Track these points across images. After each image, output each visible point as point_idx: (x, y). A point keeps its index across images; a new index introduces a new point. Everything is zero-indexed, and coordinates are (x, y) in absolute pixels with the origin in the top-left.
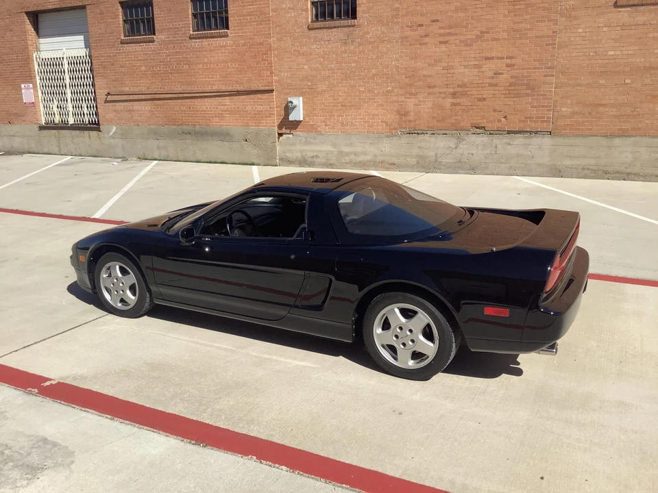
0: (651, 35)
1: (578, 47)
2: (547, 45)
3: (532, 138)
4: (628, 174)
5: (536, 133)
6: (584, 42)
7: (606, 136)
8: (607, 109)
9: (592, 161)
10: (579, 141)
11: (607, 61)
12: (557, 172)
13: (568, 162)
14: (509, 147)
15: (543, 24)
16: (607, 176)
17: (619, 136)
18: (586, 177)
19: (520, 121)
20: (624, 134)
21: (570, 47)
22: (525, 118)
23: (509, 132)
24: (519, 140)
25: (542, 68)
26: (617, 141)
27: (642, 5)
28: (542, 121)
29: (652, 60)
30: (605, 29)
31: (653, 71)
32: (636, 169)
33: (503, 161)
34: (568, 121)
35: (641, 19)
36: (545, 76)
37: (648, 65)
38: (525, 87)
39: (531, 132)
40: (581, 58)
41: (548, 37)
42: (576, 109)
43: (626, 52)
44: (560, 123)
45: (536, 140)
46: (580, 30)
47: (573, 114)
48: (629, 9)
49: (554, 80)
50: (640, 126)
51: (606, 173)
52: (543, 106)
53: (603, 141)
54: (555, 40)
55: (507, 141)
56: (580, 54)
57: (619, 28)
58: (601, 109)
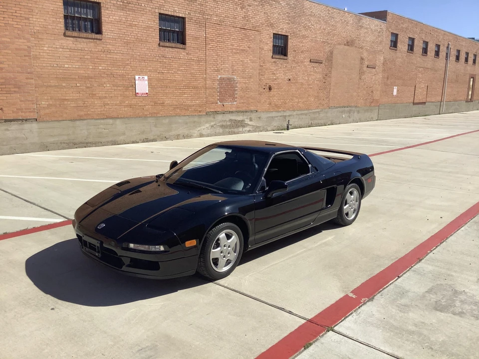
0: (86, 57)
1: (46, 60)
2: (25, 56)
3: (24, 124)
4: (87, 143)
5: (26, 120)
6: (49, 57)
7: (71, 120)
8: (69, 103)
9: (66, 138)
10: (56, 124)
11: (65, 71)
12: (45, 148)
13: (52, 140)
14: (8, 132)
15: (20, 41)
16: (76, 146)
17: (79, 120)
18: (64, 148)
19: (13, 112)
20: (81, 119)
21: (41, 59)
22: (17, 109)
23: (6, 121)
24: (14, 126)
25: (23, 73)
26: (78, 123)
27: (79, 38)
28: (29, 112)
29: (89, 72)
30: (61, 50)
31: (90, 80)
32: (90, 140)
33: (5, 143)
34: (47, 111)
35: (80, 46)
36: (27, 78)
37: (87, 75)
38: (12, 86)
39: (22, 120)
40: (50, 68)
41: (24, 50)
42: (51, 103)
43: (74, 66)
44: (42, 112)
45: (27, 126)
46: (45, 48)
47: (49, 106)
48: (72, 39)
49: (33, 81)
50: (89, 113)
51: (75, 144)
52: (29, 101)
53: (70, 124)
54: (30, 54)
55: (6, 127)
56: (48, 65)
57: (68, 50)
58: (66, 103)
